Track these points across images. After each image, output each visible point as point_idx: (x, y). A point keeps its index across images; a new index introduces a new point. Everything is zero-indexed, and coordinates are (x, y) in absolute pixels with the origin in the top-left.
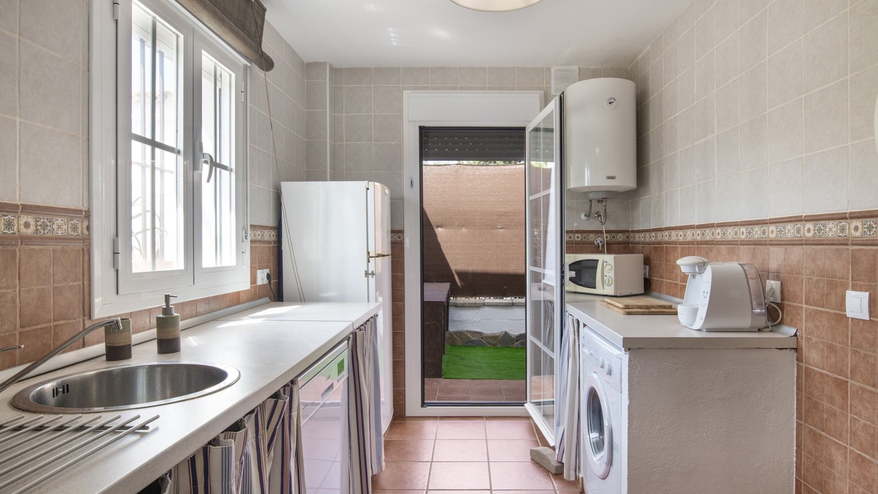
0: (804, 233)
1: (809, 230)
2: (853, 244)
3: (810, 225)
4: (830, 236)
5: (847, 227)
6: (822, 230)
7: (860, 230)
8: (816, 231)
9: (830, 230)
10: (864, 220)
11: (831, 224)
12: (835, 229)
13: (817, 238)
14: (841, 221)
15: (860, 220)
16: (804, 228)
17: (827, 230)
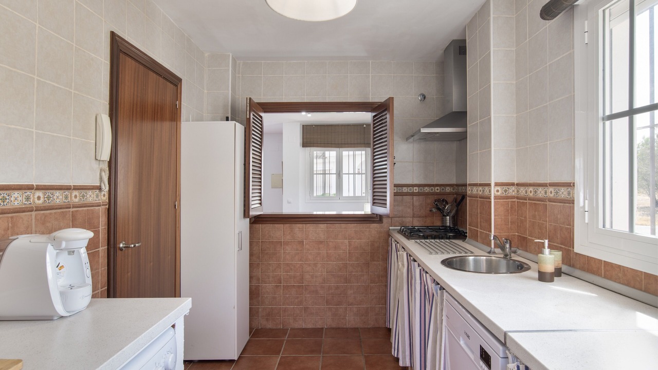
0: (34, 200)
1: (39, 198)
2: (73, 207)
3: (39, 193)
4: (58, 202)
5: (69, 195)
6: (51, 197)
7: (78, 198)
8: (46, 199)
9: (58, 197)
10: (80, 191)
11: (58, 193)
12: (61, 197)
13: (46, 204)
14: (65, 191)
15: (78, 191)
16: (34, 196)
17: (55, 197)
